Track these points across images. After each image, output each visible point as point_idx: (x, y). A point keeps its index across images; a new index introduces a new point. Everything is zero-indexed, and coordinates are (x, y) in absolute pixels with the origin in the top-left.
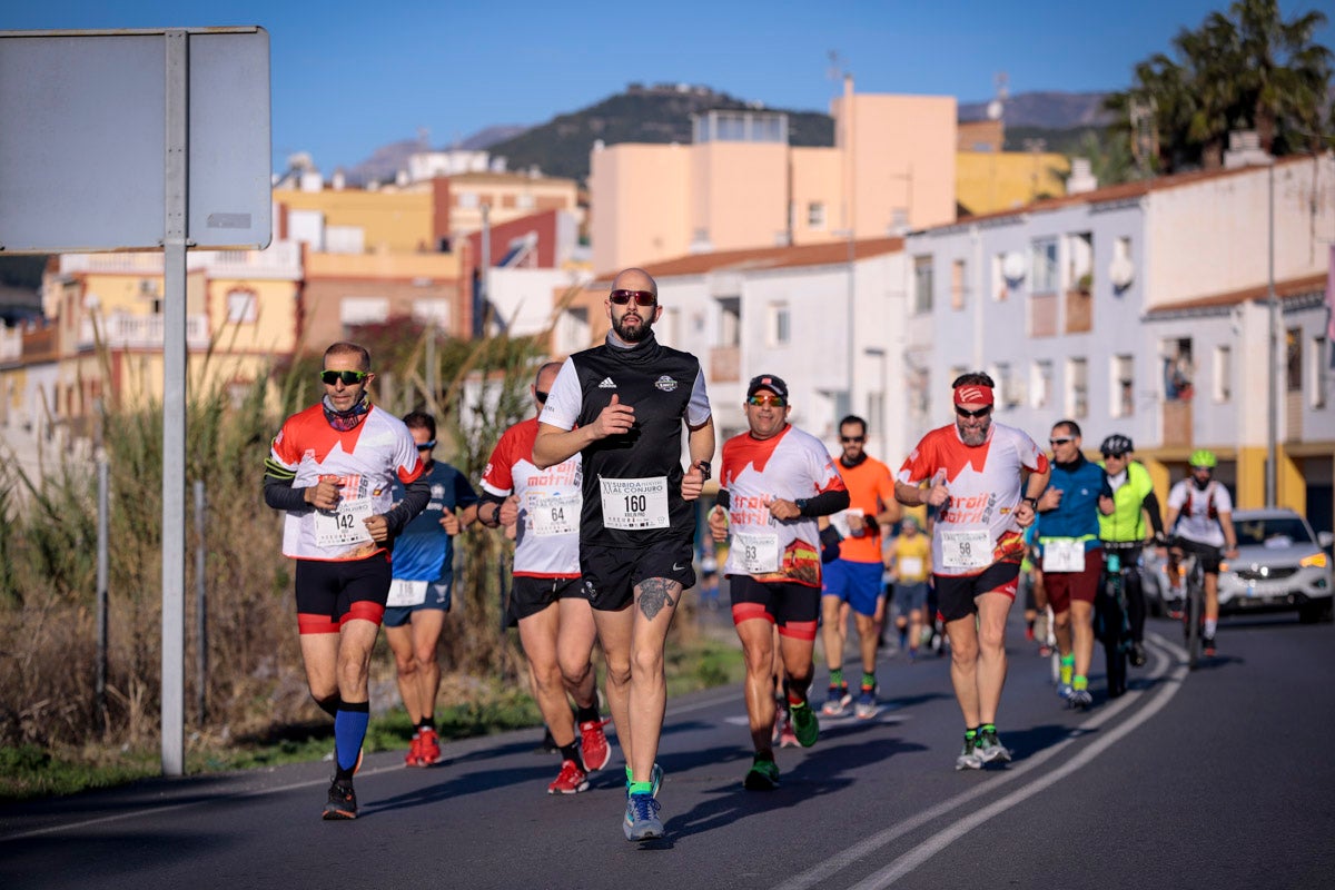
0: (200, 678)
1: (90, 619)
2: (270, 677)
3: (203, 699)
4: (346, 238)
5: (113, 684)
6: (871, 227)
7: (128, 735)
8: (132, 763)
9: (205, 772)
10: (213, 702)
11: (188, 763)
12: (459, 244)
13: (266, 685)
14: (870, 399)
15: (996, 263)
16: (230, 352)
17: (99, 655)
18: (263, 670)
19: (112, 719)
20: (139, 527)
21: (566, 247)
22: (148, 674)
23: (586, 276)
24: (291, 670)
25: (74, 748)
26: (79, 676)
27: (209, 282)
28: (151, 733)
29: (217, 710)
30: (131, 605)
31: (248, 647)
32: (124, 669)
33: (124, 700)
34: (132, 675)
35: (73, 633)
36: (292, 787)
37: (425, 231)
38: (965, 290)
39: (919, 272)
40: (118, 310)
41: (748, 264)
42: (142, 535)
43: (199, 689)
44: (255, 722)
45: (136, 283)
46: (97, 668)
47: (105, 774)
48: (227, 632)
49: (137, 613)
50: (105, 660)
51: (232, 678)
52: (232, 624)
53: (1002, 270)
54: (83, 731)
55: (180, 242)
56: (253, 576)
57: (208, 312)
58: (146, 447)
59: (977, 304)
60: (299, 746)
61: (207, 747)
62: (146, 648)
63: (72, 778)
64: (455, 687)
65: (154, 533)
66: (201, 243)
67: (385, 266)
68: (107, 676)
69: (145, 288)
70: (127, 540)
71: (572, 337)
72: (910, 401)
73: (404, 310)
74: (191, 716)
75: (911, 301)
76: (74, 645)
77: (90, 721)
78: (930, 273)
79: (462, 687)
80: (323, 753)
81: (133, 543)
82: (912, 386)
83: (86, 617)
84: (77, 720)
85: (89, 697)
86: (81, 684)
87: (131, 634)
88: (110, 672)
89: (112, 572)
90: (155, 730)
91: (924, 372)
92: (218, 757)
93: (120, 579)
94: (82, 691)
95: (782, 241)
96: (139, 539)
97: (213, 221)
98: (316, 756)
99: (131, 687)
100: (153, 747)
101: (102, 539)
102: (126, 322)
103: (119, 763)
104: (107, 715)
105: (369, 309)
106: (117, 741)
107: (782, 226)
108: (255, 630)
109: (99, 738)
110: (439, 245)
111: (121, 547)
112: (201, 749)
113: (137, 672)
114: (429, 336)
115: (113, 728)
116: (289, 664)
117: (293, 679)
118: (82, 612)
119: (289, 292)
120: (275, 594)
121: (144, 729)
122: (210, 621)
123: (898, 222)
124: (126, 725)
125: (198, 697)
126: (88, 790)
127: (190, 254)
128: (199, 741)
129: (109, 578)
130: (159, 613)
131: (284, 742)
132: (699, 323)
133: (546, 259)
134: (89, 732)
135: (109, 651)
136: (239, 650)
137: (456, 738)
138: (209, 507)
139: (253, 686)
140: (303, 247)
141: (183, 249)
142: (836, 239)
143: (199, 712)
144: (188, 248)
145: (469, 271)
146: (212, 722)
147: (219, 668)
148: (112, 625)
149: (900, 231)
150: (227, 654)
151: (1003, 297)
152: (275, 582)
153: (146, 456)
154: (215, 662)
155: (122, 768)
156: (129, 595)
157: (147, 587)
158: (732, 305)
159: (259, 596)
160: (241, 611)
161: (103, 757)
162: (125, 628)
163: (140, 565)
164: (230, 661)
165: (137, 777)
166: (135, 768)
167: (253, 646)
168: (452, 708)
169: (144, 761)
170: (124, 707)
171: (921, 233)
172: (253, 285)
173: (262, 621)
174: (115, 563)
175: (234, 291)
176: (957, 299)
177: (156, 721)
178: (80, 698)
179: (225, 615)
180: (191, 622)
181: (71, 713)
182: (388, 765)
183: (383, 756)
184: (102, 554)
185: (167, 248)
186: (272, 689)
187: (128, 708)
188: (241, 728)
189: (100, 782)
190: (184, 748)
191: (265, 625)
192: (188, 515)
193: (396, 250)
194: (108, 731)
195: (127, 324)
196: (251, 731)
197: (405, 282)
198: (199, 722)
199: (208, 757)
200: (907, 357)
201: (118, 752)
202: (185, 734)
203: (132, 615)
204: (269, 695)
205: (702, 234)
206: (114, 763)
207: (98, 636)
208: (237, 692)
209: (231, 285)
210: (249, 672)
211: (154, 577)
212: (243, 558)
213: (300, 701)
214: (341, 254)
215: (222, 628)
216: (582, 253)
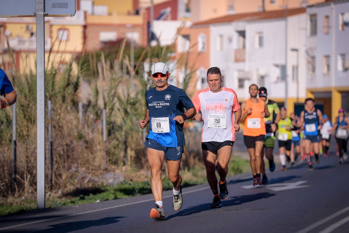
0: (50, 172)
1: (9, 151)
2: (76, 171)
3: (51, 180)
4: (101, 10)
5: (19, 175)
6: (293, 4)
7: (24, 193)
8: (25, 204)
9: (52, 207)
10: (55, 181)
11: (46, 204)
12: (142, 12)
13: (74, 174)
14: (293, 68)
15: (340, 17)
16: (58, 52)
17: (13, 164)
18: (73, 169)
19: (18, 187)
20: (27, 117)
21: (181, 12)
22: (31, 171)
23: (189, 24)
24: (83, 169)
25: (4, 199)
26: (6, 172)
27: (51, 26)
28: (32, 192)
29: (56, 183)
30: (24, 146)
31: (68, 161)
32: (23, 169)
33: (22, 180)
34: (26, 171)
35: (3, 156)
36: (85, 213)
37: (129, 7)
38: (329, 27)
39: (311, 21)
40: (18, 36)
41: (248, 18)
42: (29, 120)
43: (50, 176)
44: (70, 188)
45: (24, 26)
46: (12, 170)
47: (15, 208)
48: (60, 156)
49: (27, 149)
50: (15, 166)
51: (62, 172)
52: (62, 152)
53: (343, 19)
54: (8, 192)
55: (42, 13)
56: (69, 135)
57: (51, 37)
58: (29, 88)
59: (333, 32)
60: (86, 197)
61: (53, 198)
62: (30, 162)
63: (4, 210)
64: (143, 175)
65: (33, 119)
66: (49, 14)
67: (116, 20)
68: (16, 172)
69: (27, 28)
70: (23, 122)
71: (184, 46)
72: (308, 68)
73: (122, 36)
74: (47, 186)
75: (309, 31)
76: (4, 161)
77: (10, 189)
78: (316, 21)
79: (145, 175)
80: (96, 200)
81: (25, 123)
82: (309, 62)
83: (8, 150)
84: (5, 188)
85: (10, 180)
86: (6, 175)
87: (25, 156)
88: (18, 171)
89: (18, 134)
90: (34, 191)
91: (313, 58)
92: (57, 201)
93: (20, 136)
94: (7, 178)
95: (261, 9)
96: (28, 121)
97: (54, 6)
98: (93, 201)
99: (25, 176)
100: (33, 198)
101: (14, 122)
102: (21, 41)
103: (21, 204)
104: (16, 186)
105: (110, 36)
106: (20, 196)
107: (260, 4)
108: (70, 154)
109: (13, 195)
110: (135, 12)
111: (21, 125)
112: (51, 198)
113: (27, 170)
114: (132, 46)
115: (19, 191)
116: (83, 167)
117: (84, 172)
118: (6, 148)
119: (80, 30)
120: (78, 141)
121: (30, 191)
122: (53, 151)
123: (304, 2)
124: (23, 190)
125: (49, 179)
126: (10, 214)
127: (45, 18)
128: (50, 195)
129: (16, 136)
130: (36, 148)
131: (81, 196)
132: (230, 40)
133: (174, 17)
134: (9, 193)
135: (17, 163)
136: (65, 162)
137: (144, 194)
138: (53, 110)
139: (70, 175)
140: (85, 13)
141: (43, 16)
142: (281, 9)
143: (50, 185)
144: (45, 15)
145: (146, 22)
146: (55, 188)
147: (57, 168)
148: (18, 153)
149: (304, 5)
150: (60, 163)
151: (343, 29)
152: (77, 137)
153: (29, 91)
154: (55, 166)
155: (22, 206)
156: (24, 142)
157: (30, 139)
158: (242, 34)
159: (71, 142)
160: (65, 147)
161: (15, 202)
162: (23, 155)
163: (28, 131)
164: (61, 166)
165: (28, 209)
166: (27, 206)
167: (69, 161)
168: (142, 182)
169: (30, 203)
170: (23, 183)
171: (312, 6)
172: (67, 27)
173: (73, 151)
174: (19, 130)
175: (60, 29)
176: (326, 30)
177: (34, 188)
178: (6, 180)
179: (60, 150)
180: (47, 151)
181: (3, 185)
182: (120, 204)
183: (117, 200)
184: (14, 127)
185: (37, 15)
186: (77, 176)
187: (24, 183)
188: (66, 190)
189: (14, 212)
190: (45, 198)
191: (74, 153)
192: (46, 113)
193: (119, 14)
194: (17, 192)
195: (21, 42)
196: (69, 191)
197: (123, 26)
198: (50, 188)
199: (54, 202)
200: (307, 52)
201: (20, 200)
202: (45, 193)
203: (25, 149)
204: (76, 178)
205: (231, 7)
206: (19, 204)
207: (12, 157)
208: (64, 177)
209: (59, 27)
210: (68, 170)
211: (33, 135)
212: (65, 128)
213: (86, 181)
214: (99, 16)
215: (58, 154)
216: (187, 15)
